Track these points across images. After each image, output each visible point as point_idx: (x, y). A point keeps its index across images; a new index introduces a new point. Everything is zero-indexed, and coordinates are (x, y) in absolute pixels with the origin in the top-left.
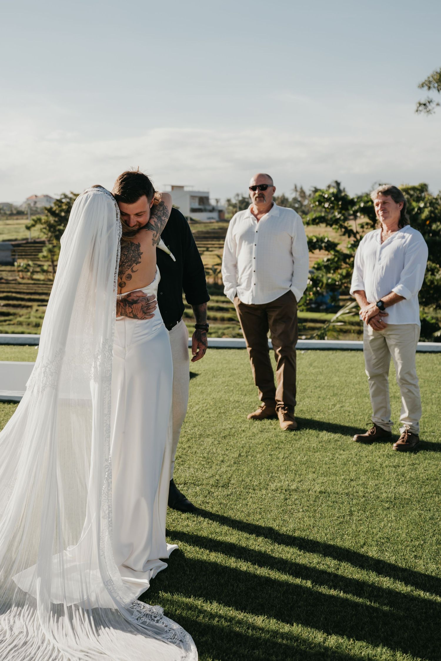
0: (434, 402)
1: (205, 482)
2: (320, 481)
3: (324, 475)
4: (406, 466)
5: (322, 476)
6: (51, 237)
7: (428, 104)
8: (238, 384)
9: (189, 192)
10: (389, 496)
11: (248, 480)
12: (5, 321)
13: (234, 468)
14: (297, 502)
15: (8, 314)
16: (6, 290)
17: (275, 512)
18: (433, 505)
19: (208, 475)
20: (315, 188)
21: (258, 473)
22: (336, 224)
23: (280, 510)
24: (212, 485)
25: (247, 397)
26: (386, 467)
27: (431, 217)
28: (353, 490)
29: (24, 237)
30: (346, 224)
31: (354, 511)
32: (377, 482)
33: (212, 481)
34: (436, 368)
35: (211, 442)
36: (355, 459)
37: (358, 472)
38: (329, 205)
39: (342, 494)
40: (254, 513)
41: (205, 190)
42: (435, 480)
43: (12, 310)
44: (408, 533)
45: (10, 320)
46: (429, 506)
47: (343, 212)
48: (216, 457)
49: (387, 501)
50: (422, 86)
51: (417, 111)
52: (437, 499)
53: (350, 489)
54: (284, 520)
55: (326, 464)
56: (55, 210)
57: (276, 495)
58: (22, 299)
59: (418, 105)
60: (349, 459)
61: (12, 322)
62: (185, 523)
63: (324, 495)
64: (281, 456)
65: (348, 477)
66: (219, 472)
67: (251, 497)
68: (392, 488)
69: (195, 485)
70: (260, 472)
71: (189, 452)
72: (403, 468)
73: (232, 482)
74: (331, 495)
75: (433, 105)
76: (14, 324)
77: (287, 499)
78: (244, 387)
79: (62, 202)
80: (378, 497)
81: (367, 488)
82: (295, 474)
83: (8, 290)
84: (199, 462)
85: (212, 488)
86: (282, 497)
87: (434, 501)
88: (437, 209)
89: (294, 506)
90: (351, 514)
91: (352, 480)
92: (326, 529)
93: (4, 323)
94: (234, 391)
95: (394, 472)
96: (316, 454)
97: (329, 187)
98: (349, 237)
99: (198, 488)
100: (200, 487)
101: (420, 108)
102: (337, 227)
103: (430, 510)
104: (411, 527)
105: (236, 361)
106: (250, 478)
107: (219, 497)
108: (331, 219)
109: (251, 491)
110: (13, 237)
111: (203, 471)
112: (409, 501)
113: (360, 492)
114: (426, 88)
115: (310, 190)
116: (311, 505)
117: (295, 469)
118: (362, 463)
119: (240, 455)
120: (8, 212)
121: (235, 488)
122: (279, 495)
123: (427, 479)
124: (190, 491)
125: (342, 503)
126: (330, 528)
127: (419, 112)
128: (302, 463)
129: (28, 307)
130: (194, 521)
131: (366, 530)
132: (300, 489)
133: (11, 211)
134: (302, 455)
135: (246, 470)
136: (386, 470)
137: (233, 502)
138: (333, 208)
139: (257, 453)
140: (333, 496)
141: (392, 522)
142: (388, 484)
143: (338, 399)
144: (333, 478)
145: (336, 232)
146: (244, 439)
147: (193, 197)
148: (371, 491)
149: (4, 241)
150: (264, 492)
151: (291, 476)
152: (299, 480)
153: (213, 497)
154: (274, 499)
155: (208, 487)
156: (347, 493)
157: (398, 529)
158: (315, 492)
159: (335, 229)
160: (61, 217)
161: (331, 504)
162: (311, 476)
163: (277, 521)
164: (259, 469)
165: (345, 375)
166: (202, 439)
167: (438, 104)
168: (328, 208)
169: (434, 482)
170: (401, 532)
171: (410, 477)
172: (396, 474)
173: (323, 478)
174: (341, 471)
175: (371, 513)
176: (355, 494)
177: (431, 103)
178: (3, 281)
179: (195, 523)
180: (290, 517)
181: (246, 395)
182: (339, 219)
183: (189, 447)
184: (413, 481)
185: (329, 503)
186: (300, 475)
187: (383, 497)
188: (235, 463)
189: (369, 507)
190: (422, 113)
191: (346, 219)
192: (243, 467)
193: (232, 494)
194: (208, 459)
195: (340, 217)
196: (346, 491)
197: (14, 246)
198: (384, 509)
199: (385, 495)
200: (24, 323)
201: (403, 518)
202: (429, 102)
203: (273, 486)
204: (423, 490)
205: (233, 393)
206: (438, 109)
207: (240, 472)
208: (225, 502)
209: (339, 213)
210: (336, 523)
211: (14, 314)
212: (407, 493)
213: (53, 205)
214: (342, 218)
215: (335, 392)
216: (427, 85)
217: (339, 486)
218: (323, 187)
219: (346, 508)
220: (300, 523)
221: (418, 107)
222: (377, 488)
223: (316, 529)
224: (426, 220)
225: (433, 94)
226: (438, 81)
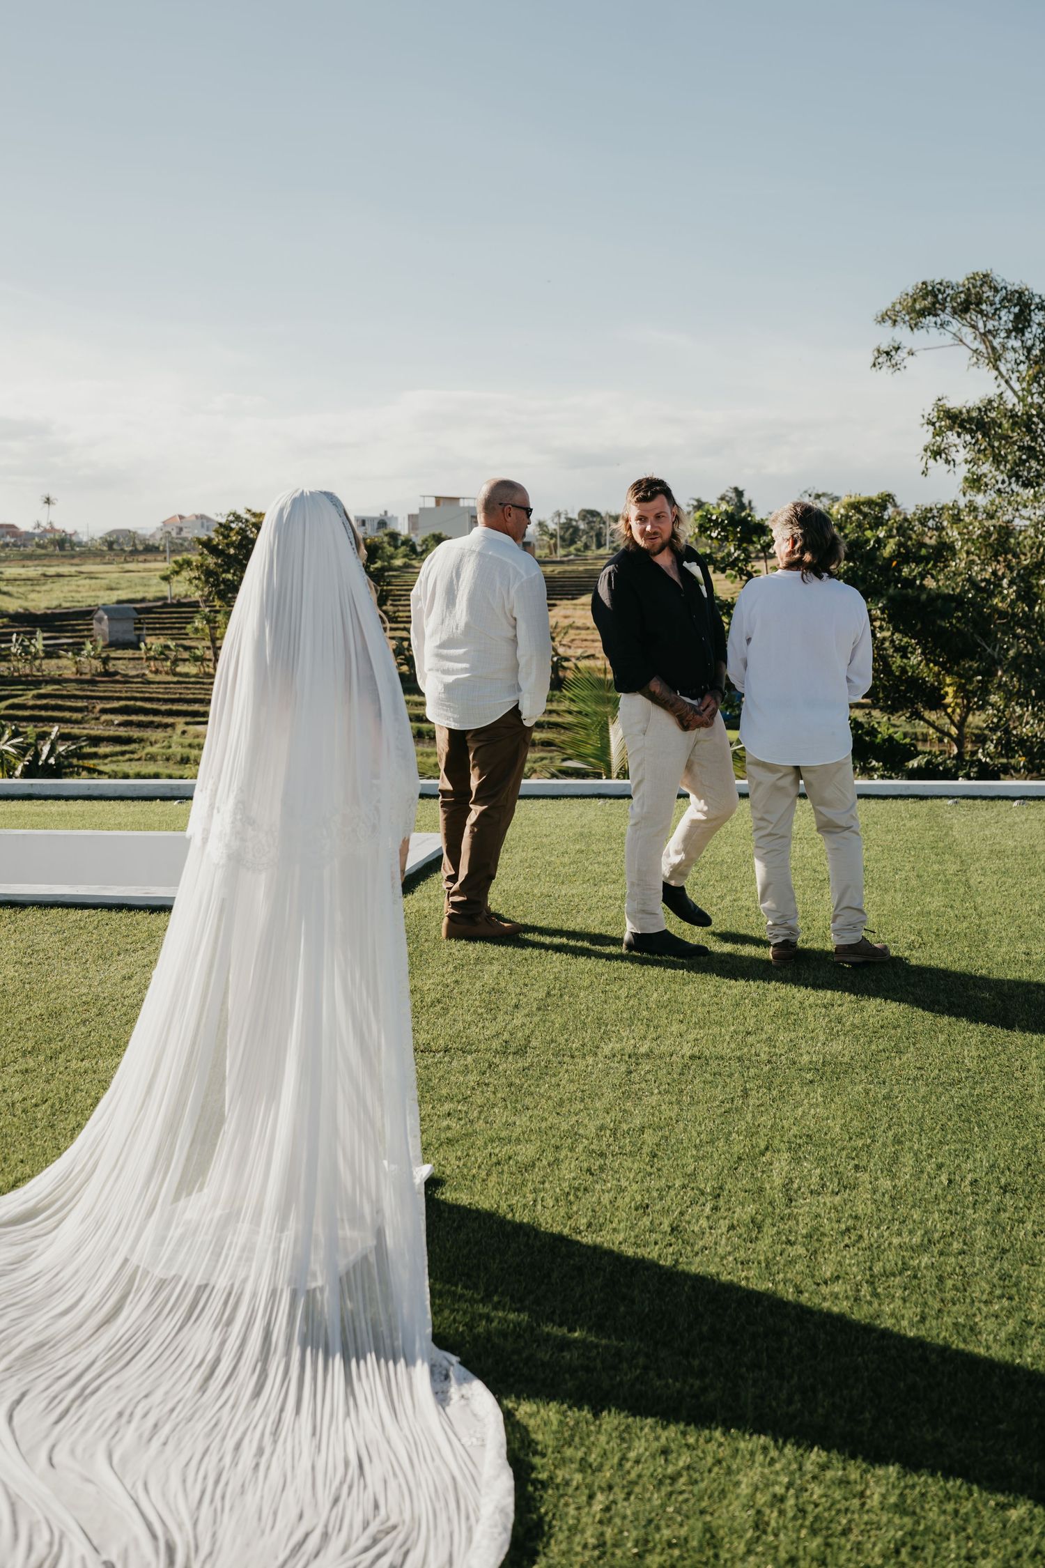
0: (898, 886)
1: (482, 1046)
2: (691, 1037)
3: (700, 1025)
4: (846, 1005)
5: (695, 1028)
6: (210, 593)
7: (893, 353)
8: (550, 863)
10: (814, 1059)
11: (561, 1040)
12: (123, 753)
13: (536, 1019)
14: (649, 1077)
15: (129, 741)
16: (124, 695)
17: (609, 1095)
18: (890, 1073)
19: (488, 1032)
20: (698, 501)
21: (580, 1026)
22: (732, 569)
23: (619, 1093)
24: (497, 1052)
25: (565, 887)
26: (811, 1006)
27: (899, 553)
28: (749, 1051)
29: (159, 595)
30: (749, 568)
31: (751, 1089)
32: (793, 1035)
33: (496, 1044)
34: (904, 825)
35: (495, 972)
36: (755, 995)
37: (759, 1017)
38: (719, 534)
39: (730, 1059)
40: (570, 1100)
42: (895, 1028)
43: (135, 733)
44: (845, 1124)
45: (132, 752)
46: (884, 1076)
47: (745, 545)
48: (504, 1000)
49: (810, 1069)
50: (883, 320)
51: (874, 365)
52: (897, 1062)
53: (746, 1050)
54: (625, 1110)
55: (703, 1005)
56: (218, 544)
57: (612, 1065)
58: (156, 712)
59: (876, 354)
60: (745, 996)
61: (136, 756)
62: (445, 1123)
63: (697, 1061)
64: (623, 993)
65: (741, 1028)
66: (509, 1027)
67: (567, 1071)
68: (819, 1044)
69: (464, 1052)
70: (585, 1024)
71: (455, 991)
72: (840, 1008)
73: (534, 1043)
74: (711, 1062)
75: (902, 354)
76: (139, 759)
77: (631, 1072)
78: (561, 868)
79: (232, 529)
80: (795, 1063)
81: (775, 1047)
82: (648, 1026)
83: (129, 695)
84: (472, 1009)
85: (495, 1057)
86: (623, 1068)
87: (892, 1065)
88: (910, 538)
89: (643, 1085)
90: (746, 1094)
91: (748, 1033)
92: (700, 1124)
93: (120, 758)
94: (543, 876)
95: (824, 1016)
96: (686, 988)
97: (722, 499)
99: (469, 1057)
100: (474, 1055)
101: (880, 360)
102: (734, 573)
103: (884, 1083)
104: (850, 1115)
105: (547, 821)
106: (566, 1036)
107: (508, 1072)
108: (723, 558)
109: (566, 1059)
110: (138, 596)
111: (480, 1025)
112: (849, 1068)
113: (762, 1055)
114: (889, 322)
115: (688, 505)
116: (674, 1080)
117: (647, 1017)
118: (769, 1001)
119: (548, 994)
120: (129, 548)
121: (538, 1055)
122: (617, 1065)
123: (882, 1027)
124: (455, 1063)
125: (731, 1075)
126: (707, 1121)
127: (878, 366)
128: (661, 1006)
129: (166, 726)
130: (460, 1119)
131: (770, 1123)
132: (656, 1052)
133: (135, 546)
134: (662, 988)
135: (559, 1021)
136: (810, 1013)
137: (532, 1081)
138: (726, 538)
139: (580, 989)
140: (713, 1063)
141: (817, 1105)
142: (812, 1038)
143: (730, 886)
144: (716, 1030)
145: (732, 582)
146: (558, 964)
148: (783, 1051)
149: (119, 603)
150: (590, 1060)
151: (639, 1029)
152: (654, 1036)
153: (496, 1073)
154: (608, 1074)
155: (489, 1056)
156: (738, 1058)
157: (827, 1119)
158: (683, 1056)
159: (731, 576)
160: (229, 556)
161: (711, 1078)
162: (675, 1028)
163: (613, 1114)
164: (583, 1018)
165: (743, 841)
166: (479, 967)
167: (911, 353)
168: (716, 538)
169: (893, 1032)
170: (832, 1125)
171: (852, 1024)
172: (827, 1019)
173: (696, 1031)
174: (730, 1018)
175: (780, 1092)
176: (754, 1058)
177: (899, 352)
178: (118, 678)
179: (462, 1122)
180: (635, 1106)
181: (563, 883)
182: (737, 559)
183: (457, 982)
184: (856, 1032)
185: (707, 1075)
186: (656, 1027)
187: (803, 1063)
188: (539, 1009)
189: (778, 1081)
190: (884, 368)
191: (747, 560)
192: (553, 1016)
193: (532, 1065)
194: (490, 1002)
195: (739, 555)
196: (738, 1054)
197: (139, 611)
198: (803, 1085)
199: (806, 1058)
200: (159, 758)
201: (837, 1099)
202: (897, 349)
203: (607, 1049)
204: (873, 1047)
205: (540, 880)
206: (910, 361)
207: (548, 1024)
208: (518, 1081)
209: (738, 548)
210: (719, 1112)
211: (141, 740)
212: (846, 1052)
213: (213, 535)
214: (742, 556)
215: (725, 874)
216: (889, 317)
217: (725, 1044)
218: (711, 499)
219: (736, 1084)
220: (653, 1115)
221: (876, 358)
222: (793, 1046)
223: (681, 1125)
224: (891, 559)
225: (901, 333)
226: (911, 310)
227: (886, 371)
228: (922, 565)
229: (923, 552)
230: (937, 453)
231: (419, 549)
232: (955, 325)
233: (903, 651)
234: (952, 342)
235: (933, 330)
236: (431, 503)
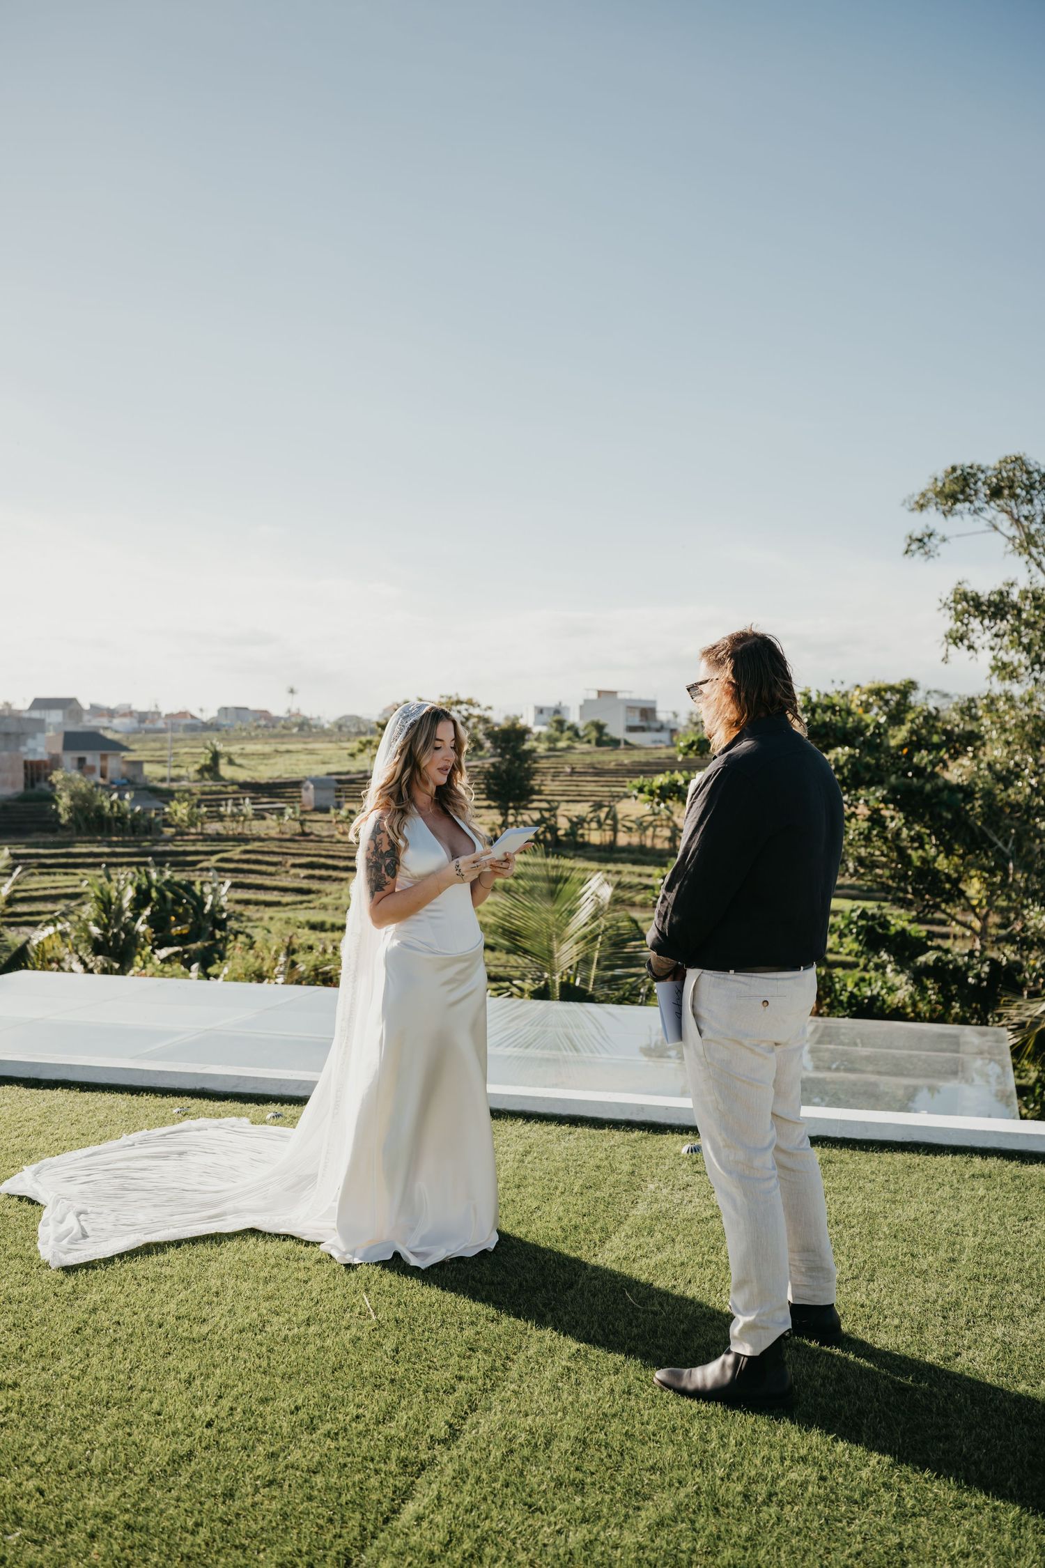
7: (926, 540)
9: (626, 700)
12: (301, 902)
15: (308, 892)
16: (312, 852)
27: (911, 741)
29: (362, 769)
41: (650, 697)
43: (315, 885)
45: (309, 902)
50: (922, 507)
51: (907, 552)
58: (335, 868)
59: (908, 541)
61: (311, 905)
75: (934, 540)
76: (314, 908)
83: (316, 852)
93: (299, 906)
101: (913, 547)
110: (345, 769)
120: (354, 730)
127: (910, 553)
129: (342, 880)
133: (359, 728)
147: (630, 708)
149: (329, 774)
167: (944, 540)
177: (932, 538)
178: (312, 837)
190: (917, 556)
197: (339, 781)
200: (330, 907)
202: (930, 535)
206: (943, 548)
211: (318, 892)
221: (909, 545)
224: (901, 747)
225: (933, 518)
226: (940, 494)
227: (918, 559)
228: (934, 752)
229: (935, 739)
230: (958, 639)
231: (581, 733)
232: (991, 511)
233: (919, 840)
234: (987, 528)
235: (967, 517)
236: (594, 696)
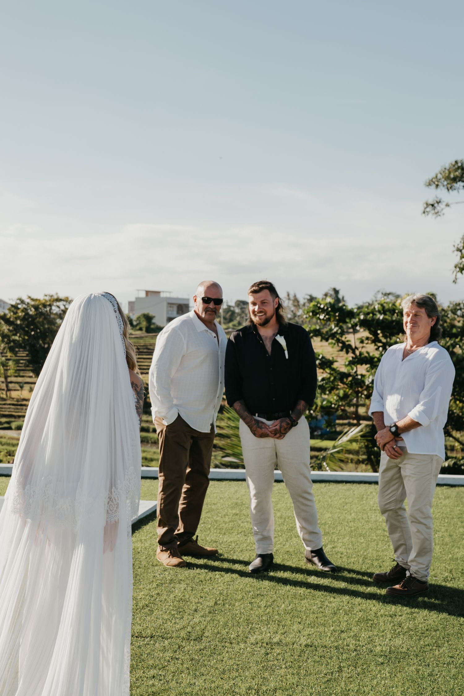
0: (437, 542)
1: (174, 635)
2: (306, 633)
3: (312, 625)
4: (404, 616)
5: (308, 627)
6: (4, 349)
7: (436, 205)
8: (216, 521)
9: (167, 298)
10: (384, 649)
11: (224, 632)
13: (208, 619)
14: (279, 657)
17: (254, 668)
18: (432, 659)
19: (178, 626)
20: (311, 296)
21: (236, 624)
22: (333, 339)
23: (260, 667)
24: (183, 639)
25: (226, 536)
26: (382, 616)
28: (343, 643)
30: (343, 339)
31: (344, 667)
32: (370, 634)
33: (183, 634)
34: (441, 503)
35: (182, 589)
36: (346, 608)
37: (349, 622)
38: (325, 317)
39: (331, 647)
40: (229, 670)
41: (185, 296)
42: (435, 631)
44: (403, 691)
46: (428, 661)
47: (341, 324)
48: (188, 606)
49: (381, 656)
50: (430, 185)
51: (424, 212)
52: (437, 653)
53: (340, 642)
54: (264, 678)
55: (313, 613)
56: (10, 318)
57: (256, 649)
59: (425, 206)
60: (340, 608)
62: (151, 683)
63: (310, 648)
64: (263, 604)
65: (338, 628)
66: (191, 623)
67: (227, 652)
68: (387, 640)
69: (163, 638)
70: (239, 623)
71: (157, 600)
72: (401, 618)
73: (206, 634)
74: (318, 649)
75: (442, 206)
77: (268, 654)
78: (223, 525)
79: (18, 309)
80: (371, 651)
81: (359, 641)
82: (279, 625)
84: (168, 612)
85: (182, 642)
86: (263, 651)
87: (433, 654)
88: (446, 322)
89: (276, 662)
90: (340, 670)
91: (342, 632)
92: (312, 688)
94: (212, 529)
95: (390, 622)
96: (303, 602)
97: (326, 295)
98: (347, 352)
99: (166, 641)
100: (169, 640)
101: (428, 209)
102: (334, 341)
103: (429, 665)
104: (407, 685)
105: (215, 495)
106: (226, 630)
107: (190, 652)
108: (327, 332)
109: (227, 644)
111: (173, 621)
112: (406, 655)
113: (351, 646)
114: (434, 186)
115: (304, 299)
116: (295, 660)
117: (278, 619)
118: (355, 612)
119: (216, 603)
121: (209, 642)
122: (259, 649)
123: (427, 630)
124: (157, 645)
125: (331, 658)
126: (316, 686)
127: (426, 213)
128: (287, 612)
130: (160, 680)
131: (356, 689)
132: (284, 642)
134: (287, 602)
135: (222, 620)
136: (381, 620)
137: (206, 658)
138: (329, 319)
139: (236, 600)
140: (320, 650)
141: (386, 678)
142: (383, 636)
143: (330, 538)
144: (321, 629)
145: (333, 347)
146: (222, 585)
147: (170, 304)
148: (364, 644)
150: (242, 645)
151: (273, 627)
152: (283, 631)
153: (183, 652)
154: (254, 654)
155: (179, 641)
156: (336, 647)
157: (393, 687)
158: (301, 645)
159: (332, 343)
160: (17, 325)
161: (318, 659)
162: (296, 627)
163: (256, 680)
164: (237, 619)
165: (338, 510)
166: (172, 585)
167: (447, 205)
168: (323, 319)
169: (434, 633)
170: (395, 691)
171: (408, 628)
172: (392, 624)
173: (309, 629)
174: (330, 621)
175: (362, 669)
176: (345, 648)
177: (440, 204)
179: (162, 682)
180: (271, 675)
181: (225, 534)
182: (336, 333)
183: (158, 594)
184: (411, 633)
185: (316, 657)
186: (284, 626)
187: (377, 651)
188: (210, 613)
189: (360, 662)
190: (430, 215)
191: (342, 333)
192: (219, 617)
193: (205, 648)
194: (179, 608)
195: (337, 331)
196: (336, 644)
198: (377, 665)
199: (379, 648)
201: (398, 675)
202: (438, 203)
203: (252, 639)
204: (422, 643)
205: (210, 532)
206: (446, 210)
207: (216, 622)
208: (197, 658)
209: (336, 325)
210: (323, 681)
212: (404, 645)
213: (7, 312)
214: (339, 331)
215: (327, 531)
216: (434, 183)
217: (328, 638)
218: (319, 295)
219: (334, 664)
220: (282, 681)
221: (425, 208)
222: (371, 640)
223: (300, 688)
225: (442, 193)
226: (447, 178)
227: (431, 217)
228: (454, 339)
229: (454, 331)
231: (135, 323)
235: (462, 191)
236: (143, 295)
